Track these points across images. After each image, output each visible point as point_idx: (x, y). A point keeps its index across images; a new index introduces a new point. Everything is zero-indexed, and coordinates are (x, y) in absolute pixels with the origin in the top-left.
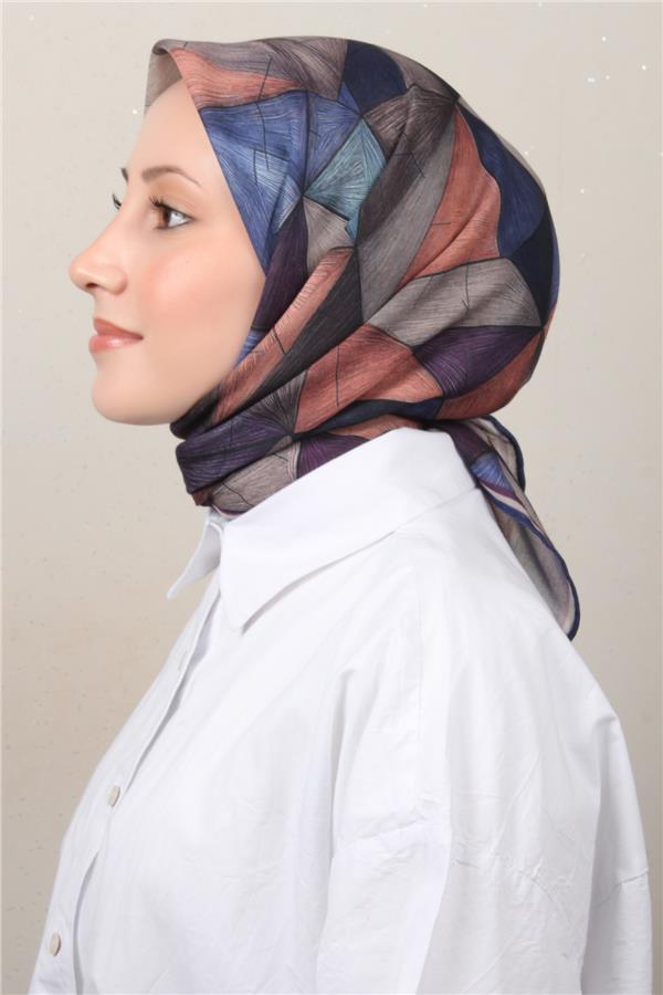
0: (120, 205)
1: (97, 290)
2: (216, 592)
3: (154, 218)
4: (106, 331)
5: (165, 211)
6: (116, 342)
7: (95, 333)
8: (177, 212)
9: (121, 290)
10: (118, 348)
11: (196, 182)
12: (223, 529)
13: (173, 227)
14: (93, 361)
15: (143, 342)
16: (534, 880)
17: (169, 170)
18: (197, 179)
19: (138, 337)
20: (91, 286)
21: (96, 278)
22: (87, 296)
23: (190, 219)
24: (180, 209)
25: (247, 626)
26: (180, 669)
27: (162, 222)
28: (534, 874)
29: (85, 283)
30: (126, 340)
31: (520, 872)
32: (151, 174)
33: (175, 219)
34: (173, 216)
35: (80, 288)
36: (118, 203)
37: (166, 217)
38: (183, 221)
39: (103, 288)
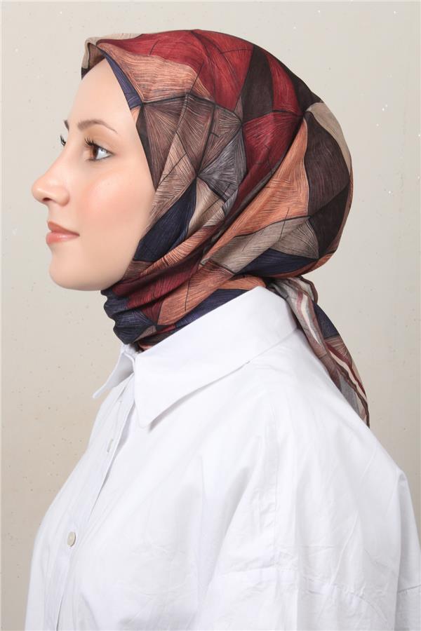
0: (65, 143)
1: (50, 203)
2: (132, 403)
3: (87, 154)
4: (57, 231)
5: (94, 148)
6: (63, 237)
7: (50, 231)
8: (102, 149)
9: (66, 203)
10: (65, 241)
11: (114, 130)
12: (134, 359)
13: (98, 160)
14: (49, 249)
15: (79, 238)
16: (361, 597)
17: (96, 122)
18: (115, 129)
19: (76, 234)
20: (46, 200)
21: (50, 195)
22: (43, 206)
23: (111, 154)
24: (104, 147)
25: (154, 424)
26: (108, 450)
27: (92, 156)
28: (361, 593)
29: (43, 198)
30: (69, 236)
31: (352, 593)
32: (84, 125)
33: (101, 153)
34: (100, 151)
35: (39, 201)
36: (64, 142)
37: (95, 153)
38: (106, 156)
39: (55, 201)
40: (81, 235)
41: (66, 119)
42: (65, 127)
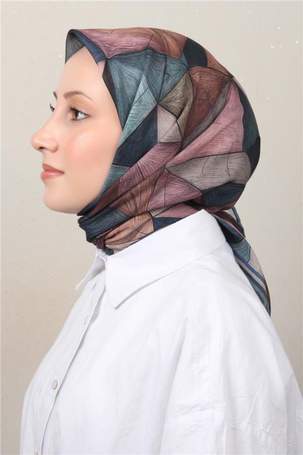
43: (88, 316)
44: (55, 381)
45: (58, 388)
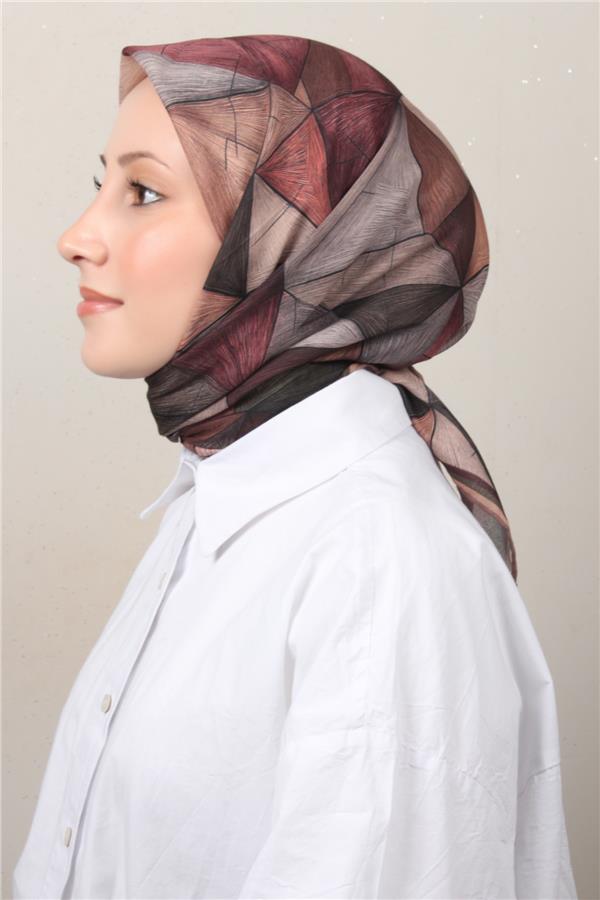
0: (100, 186)
1: (82, 262)
2: (191, 523)
3: (131, 197)
4: (91, 297)
5: (140, 189)
6: (100, 307)
7: (82, 299)
8: (151, 191)
9: (103, 261)
10: (103, 312)
11: (165, 164)
12: (196, 468)
13: (146, 204)
14: (81, 324)
15: (123, 307)
16: (475, 779)
17: (141, 155)
18: (166, 162)
19: (119, 303)
20: (77, 258)
21: (82, 252)
22: (73, 268)
23: (162, 197)
24: (155, 188)
25: (220, 552)
26: (160, 587)
27: (138, 201)
28: (476, 773)
29: (72, 256)
30: (109, 305)
31: (464, 772)
32: (127, 159)
33: (149, 197)
34: (147, 194)
35: (67, 260)
36: (98, 185)
37: (141, 196)
38: (156, 198)
39: (88, 260)
40: (126, 303)
41: (102, 153)
42: (101, 164)
43: (165, 574)
44: (106, 696)
45: (113, 710)
